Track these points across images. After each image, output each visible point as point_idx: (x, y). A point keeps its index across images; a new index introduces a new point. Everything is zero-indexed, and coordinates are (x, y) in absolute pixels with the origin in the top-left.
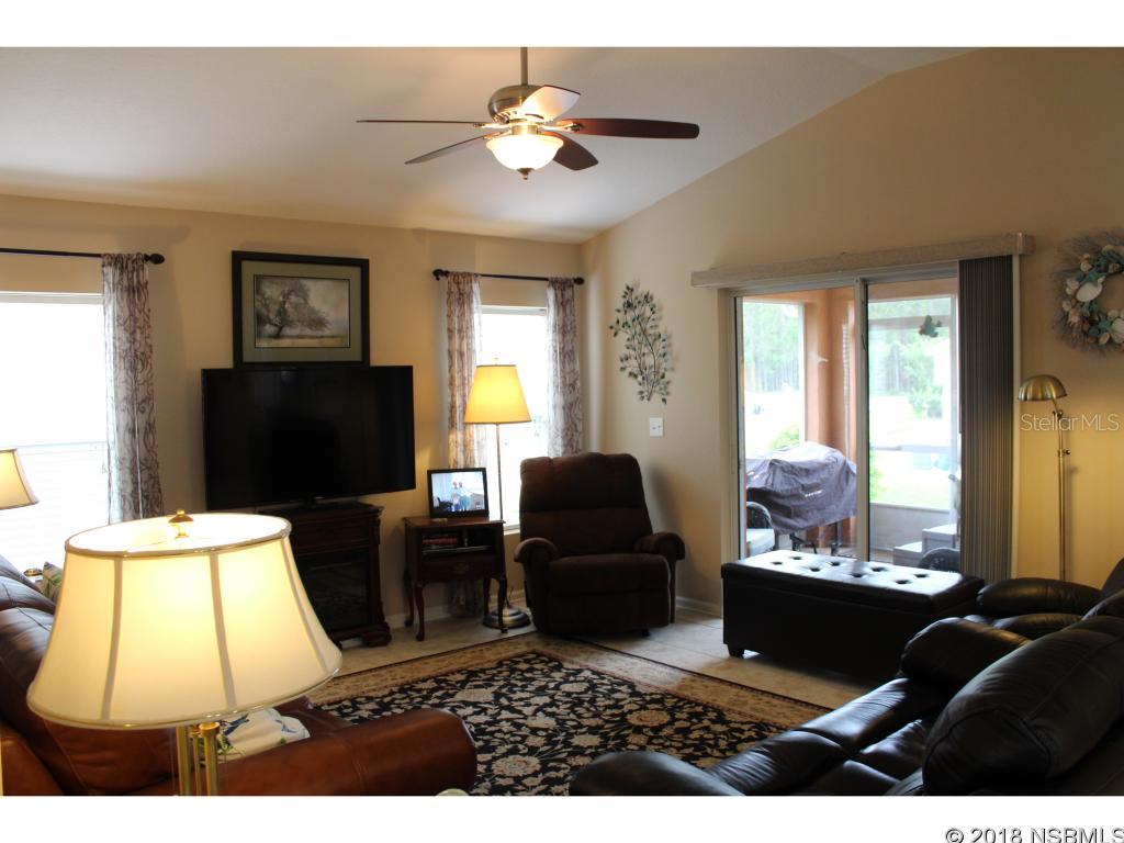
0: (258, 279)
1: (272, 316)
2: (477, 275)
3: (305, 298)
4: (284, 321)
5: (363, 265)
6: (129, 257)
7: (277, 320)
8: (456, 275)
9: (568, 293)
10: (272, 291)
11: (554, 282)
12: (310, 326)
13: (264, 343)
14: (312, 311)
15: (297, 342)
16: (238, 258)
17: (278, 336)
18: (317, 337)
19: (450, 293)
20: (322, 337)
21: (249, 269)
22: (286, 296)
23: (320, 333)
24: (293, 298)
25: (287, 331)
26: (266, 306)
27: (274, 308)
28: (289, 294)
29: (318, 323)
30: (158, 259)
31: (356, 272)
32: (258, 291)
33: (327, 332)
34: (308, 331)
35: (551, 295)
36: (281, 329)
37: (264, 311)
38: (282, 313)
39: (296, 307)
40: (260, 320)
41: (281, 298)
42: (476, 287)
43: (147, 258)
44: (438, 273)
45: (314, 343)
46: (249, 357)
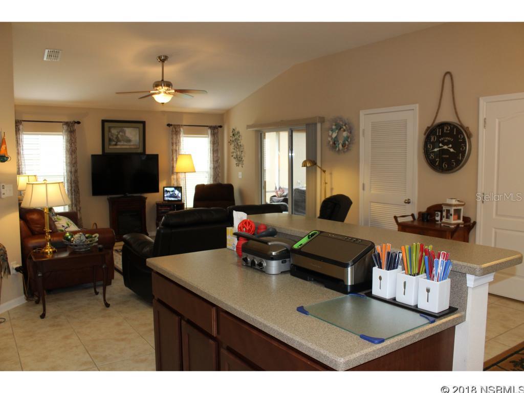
0: (110, 128)
1: (114, 139)
2: (182, 125)
3: (125, 133)
4: (118, 140)
5: (144, 123)
6: (70, 122)
7: (115, 140)
8: (174, 125)
9: (216, 131)
10: (114, 131)
11: (210, 127)
12: (126, 142)
13: (111, 147)
15: (122, 147)
16: (104, 122)
17: (116, 145)
19: (172, 131)
21: (106, 124)
22: (119, 133)
23: (129, 144)
24: (121, 134)
25: (119, 143)
26: (112, 136)
27: (115, 136)
29: (129, 141)
30: (79, 123)
31: (141, 125)
32: (110, 131)
33: (132, 144)
34: (125, 143)
35: (209, 131)
36: (117, 143)
37: (111, 137)
38: (117, 138)
39: (122, 136)
40: (110, 140)
41: (117, 134)
42: (182, 129)
43: (75, 122)
44: (169, 125)
45: (128, 147)
46: (107, 151)
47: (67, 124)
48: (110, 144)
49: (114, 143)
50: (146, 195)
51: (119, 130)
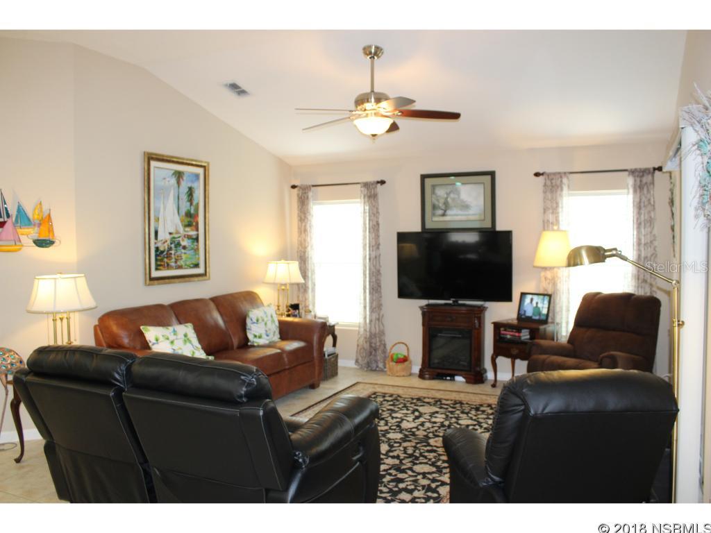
0: (434, 187)
1: (441, 205)
2: (565, 173)
3: (459, 194)
4: (447, 207)
5: (492, 174)
6: (370, 182)
7: (443, 207)
8: (548, 175)
10: (441, 192)
11: (633, 172)
12: (461, 209)
13: (435, 219)
14: (463, 201)
15: (454, 217)
16: (423, 177)
17: (444, 215)
18: (466, 215)
20: (469, 215)
21: (428, 181)
22: (448, 194)
23: (467, 213)
24: (452, 195)
25: (449, 212)
26: (438, 200)
27: (442, 201)
28: (450, 193)
29: (466, 207)
30: (383, 182)
31: (488, 178)
32: (433, 192)
33: (471, 212)
34: (460, 212)
35: (630, 181)
36: (445, 211)
37: (436, 203)
38: (446, 204)
39: (453, 200)
40: (434, 207)
41: (445, 196)
42: (565, 180)
43: (378, 182)
44: (537, 175)
45: (463, 218)
46: (429, 225)
47: (366, 185)
48: (434, 215)
49: (440, 212)
50: (487, 304)
51: (449, 188)
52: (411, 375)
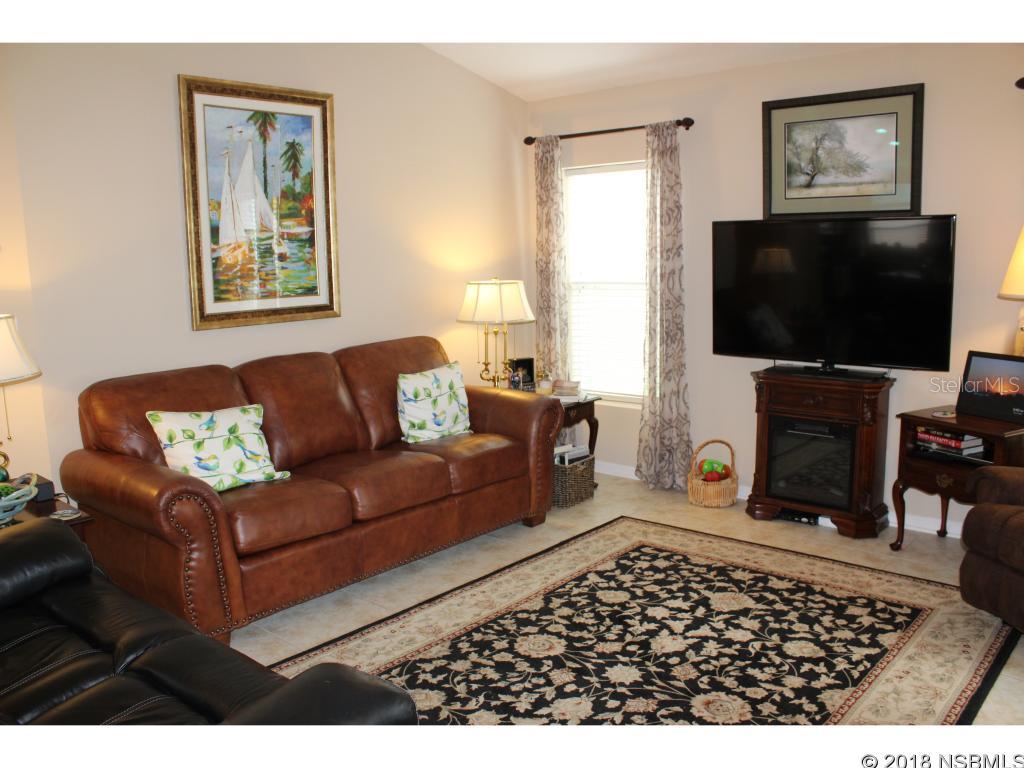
0: (790, 127)
1: (803, 165)
3: (841, 141)
4: (816, 168)
5: (917, 91)
6: (664, 124)
7: (809, 169)
10: (804, 138)
12: (846, 172)
13: (793, 194)
14: (849, 154)
15: (831, 193)
16: (769, 108)
17: (809, 185)
18: (855, 184)
20: (861, 184)
21: (777, 117)
22: (819, 141)
23: (857, 179)
24: (827, 143)
25: (819, 179)
26: (798, 155)
27: (806, 156)
28: (822, 139)
29: (858, 168)
30: (688, 123)
31: (907, 102)
32: (788, 139)
33: (866, 177)
34: (843, 178)
36: (813, 178)
37: (795, 160)
38: (814, 160)
39: (830, 152)
40: (790, 170)
41: (814, 145)
43: (679, 123)
45: (851, 191)
46: (778, 208)
47: (656, 130)
48: (788, 185)
49: (803, 179)
50: (893, 373)
51: (820, 130)
52: (733, 504)
